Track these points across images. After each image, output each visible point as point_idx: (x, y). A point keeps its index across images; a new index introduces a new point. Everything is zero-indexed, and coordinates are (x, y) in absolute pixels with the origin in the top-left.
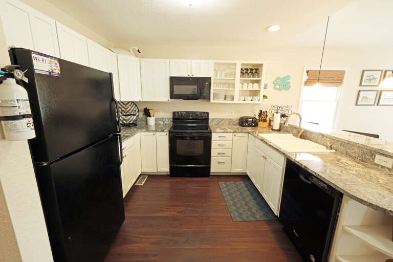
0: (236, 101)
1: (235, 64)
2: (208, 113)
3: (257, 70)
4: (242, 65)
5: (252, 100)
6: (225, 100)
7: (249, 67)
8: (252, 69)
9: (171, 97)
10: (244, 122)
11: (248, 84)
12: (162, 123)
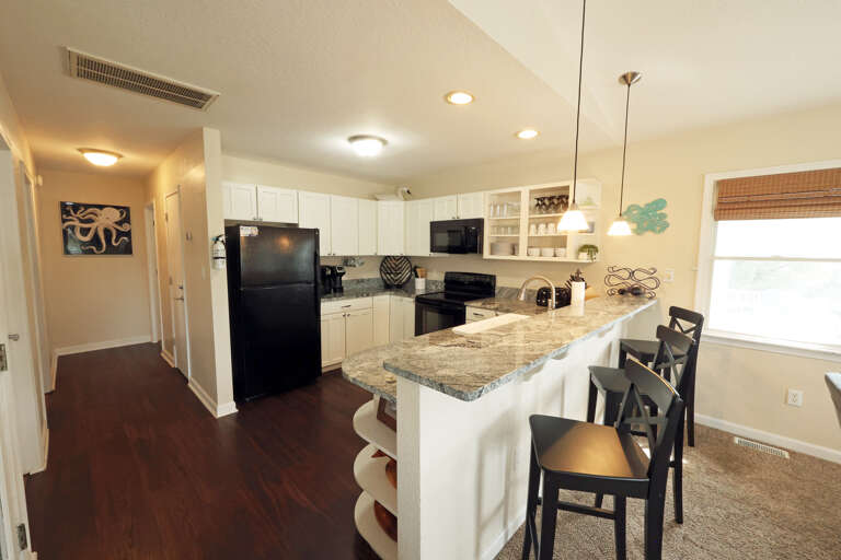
0: (522, 255)
1: (519, 193)
2: (493, 278)
3: (560, 197)
4: (531, 192)
5: (541, 255)
6: (513, 254)
7: (548, 195)
8: (551, 198)
9: (432, 251)
10: (542, 297)
11: (547, 225)
12: (434, 287)
